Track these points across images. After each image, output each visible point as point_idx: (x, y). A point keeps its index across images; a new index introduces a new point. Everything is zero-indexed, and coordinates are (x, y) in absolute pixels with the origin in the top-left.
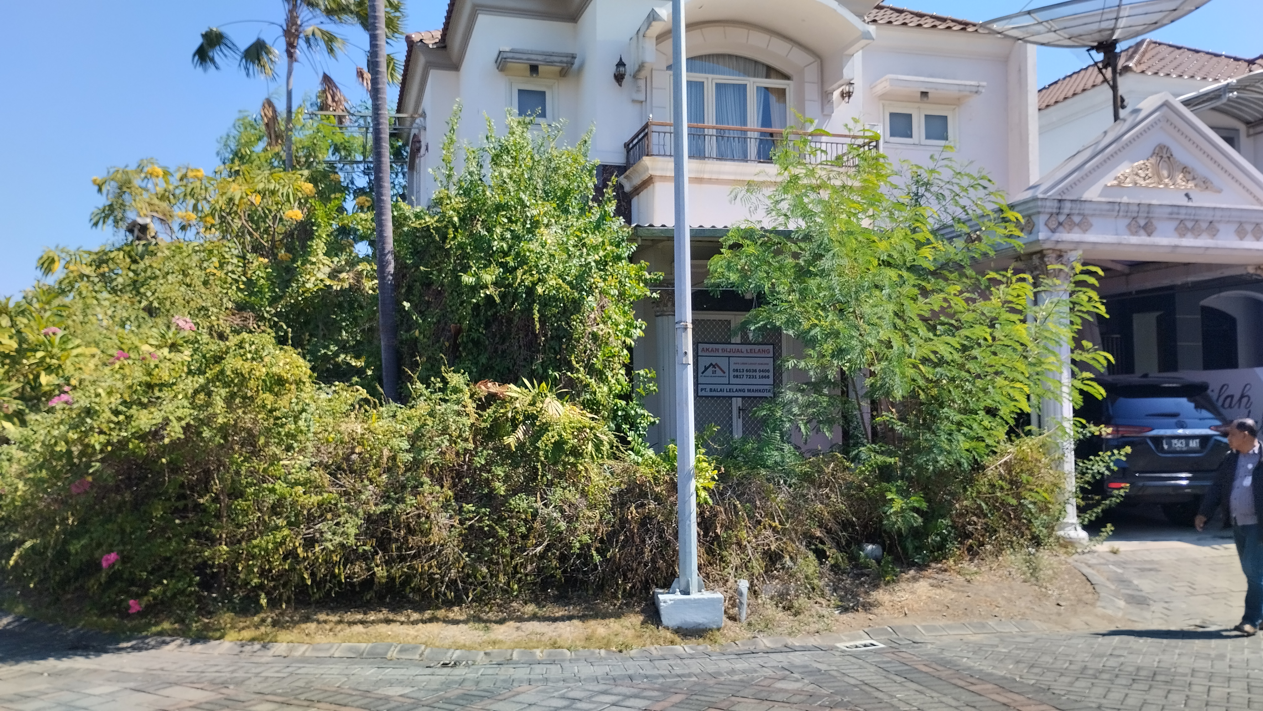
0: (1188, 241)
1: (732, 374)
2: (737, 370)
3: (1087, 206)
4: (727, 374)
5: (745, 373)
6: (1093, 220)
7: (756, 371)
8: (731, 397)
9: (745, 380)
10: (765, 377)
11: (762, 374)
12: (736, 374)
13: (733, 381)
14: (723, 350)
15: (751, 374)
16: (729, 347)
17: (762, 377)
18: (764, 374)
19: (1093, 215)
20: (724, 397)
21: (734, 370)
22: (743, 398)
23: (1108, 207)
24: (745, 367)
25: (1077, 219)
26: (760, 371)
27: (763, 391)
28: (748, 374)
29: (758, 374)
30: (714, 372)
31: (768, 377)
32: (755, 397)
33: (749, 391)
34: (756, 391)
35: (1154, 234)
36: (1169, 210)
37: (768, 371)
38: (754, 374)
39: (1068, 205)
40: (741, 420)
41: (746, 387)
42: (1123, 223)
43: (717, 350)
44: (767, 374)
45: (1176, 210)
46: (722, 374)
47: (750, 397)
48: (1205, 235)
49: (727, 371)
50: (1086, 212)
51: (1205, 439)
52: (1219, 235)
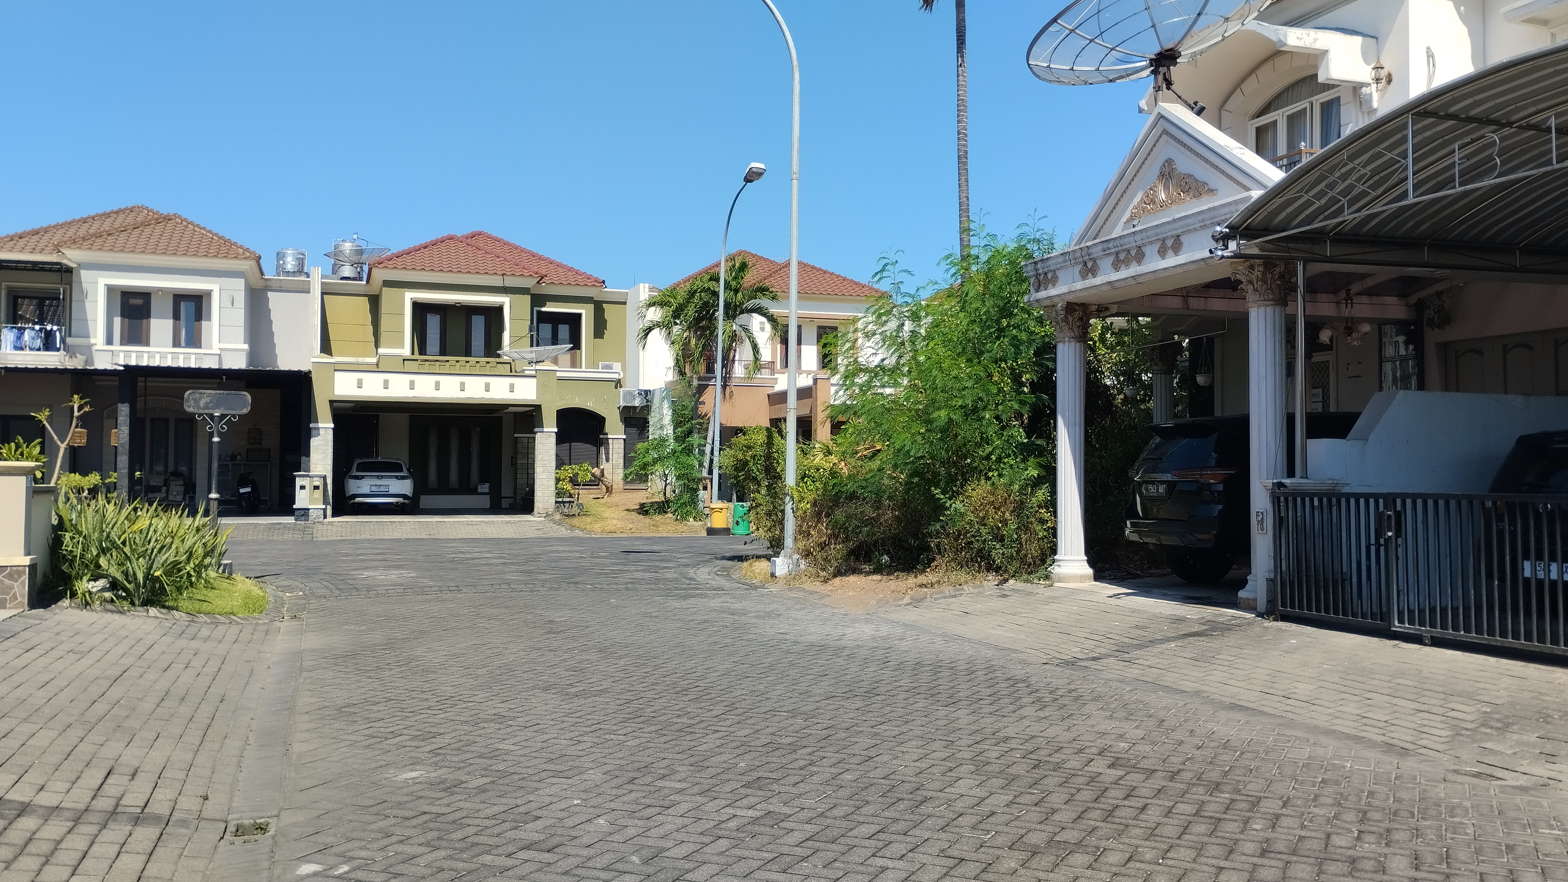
3: (1050, 262)
6: (1058, 273)
19: (1058, 269)
23: (1062, 259)
25: (1049, 276)
35: (1098, 273)
45: (1106, 245)
48: (1134, 263)
50: (1052, 268)
51: (1171, 485)
52: (1146, 259)
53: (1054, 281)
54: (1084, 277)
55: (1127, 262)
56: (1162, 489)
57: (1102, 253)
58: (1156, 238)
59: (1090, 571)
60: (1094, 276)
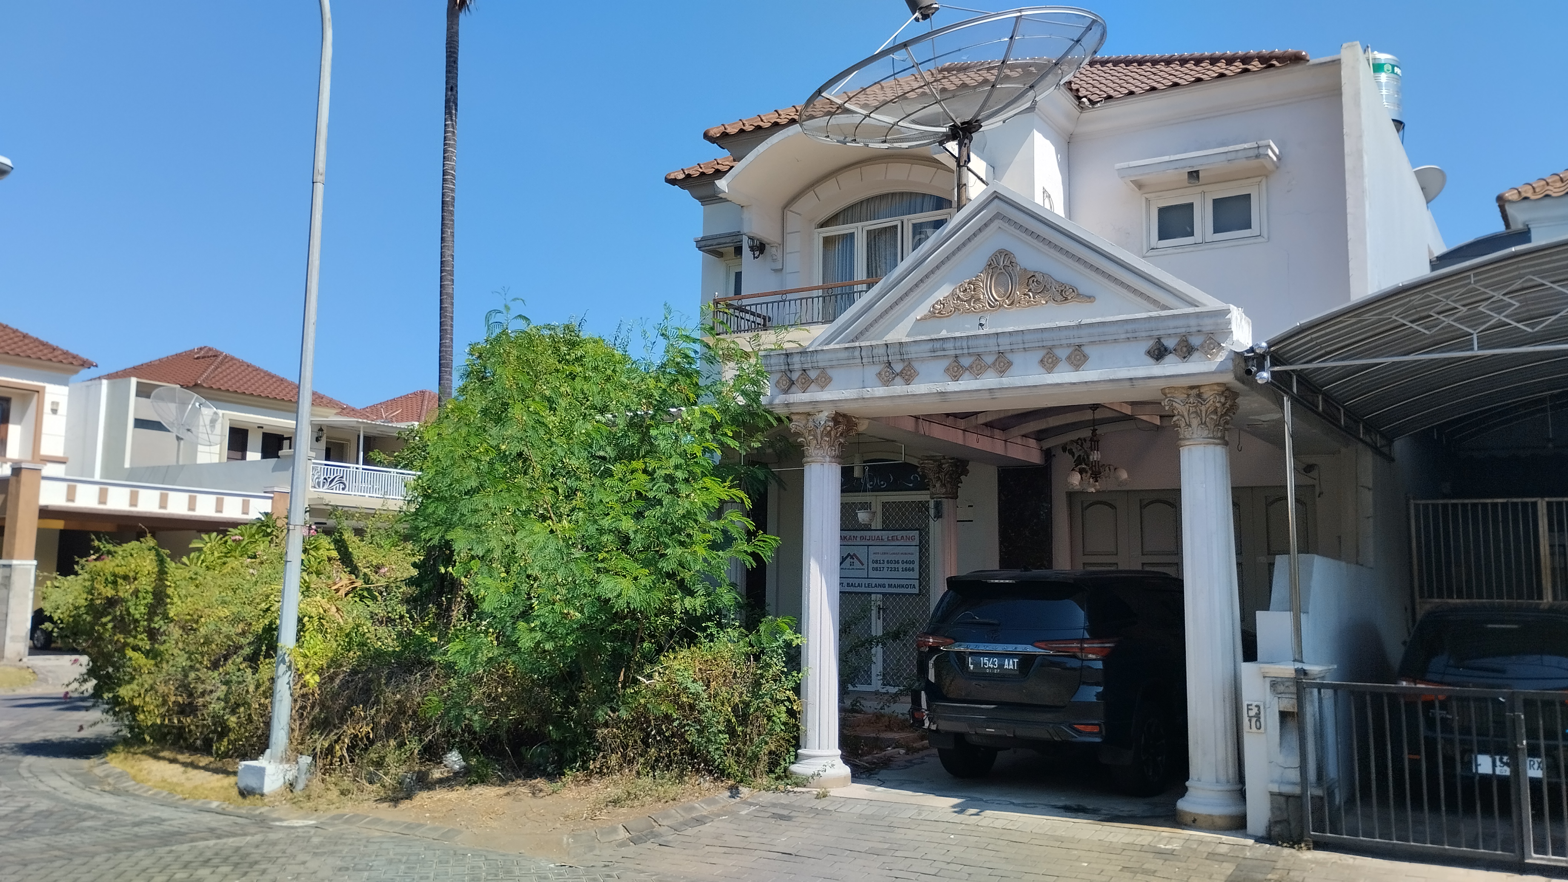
0: (966, 384)
1: (871, 565)
2: (876, 562)
3: (820, 357)
4: (865, 566)
5: (886, 565)
6: (831, 372)
7: (898, 562)
8: (870, 594)
9: (886, 573)
10: (909, 570)
11: (905, 566)
12: (875, 565)
13: (873, 574)
14: (862, 538)
15: (893, 566)
16: (868, 533)
17: (906, 570)
18: (908, 566)
19: (832, 367)
20: (862, 593)
21: (874, 562)
22: (884, 594)
23: (845, 354)
24: (886, 558)
25: (813, 374)
26: (903, 562)
27: (907, 586)
28: (890, 565)
29: (900, 566)
30: (852, 564)
31: (913, 570)
32: (898, 594)
33: (890, 586)
34: (899, 586)
35: (916, 379)
36: (929, 346)
37: (913, 563)
38: (896, 566)
39: (796, 359)
40: (880, 622)
41: (886, 582)
42: (872, 371)
43: (855, 538)
44: (911, 566)
45: (938, 345)
46: (861, 567)
47: (891, 594)
48: (991, 372)
49: (865, 562)
50: (821, 364)
51: (1026, 661)
52: (1013, 369)
53: (824, 381)
54: (887, 383)
55: (977, 370)
56: (1010, 664)
57: (929, 354)
58: (1040, 344)
59: (846, 770)
60: (908, 382)
